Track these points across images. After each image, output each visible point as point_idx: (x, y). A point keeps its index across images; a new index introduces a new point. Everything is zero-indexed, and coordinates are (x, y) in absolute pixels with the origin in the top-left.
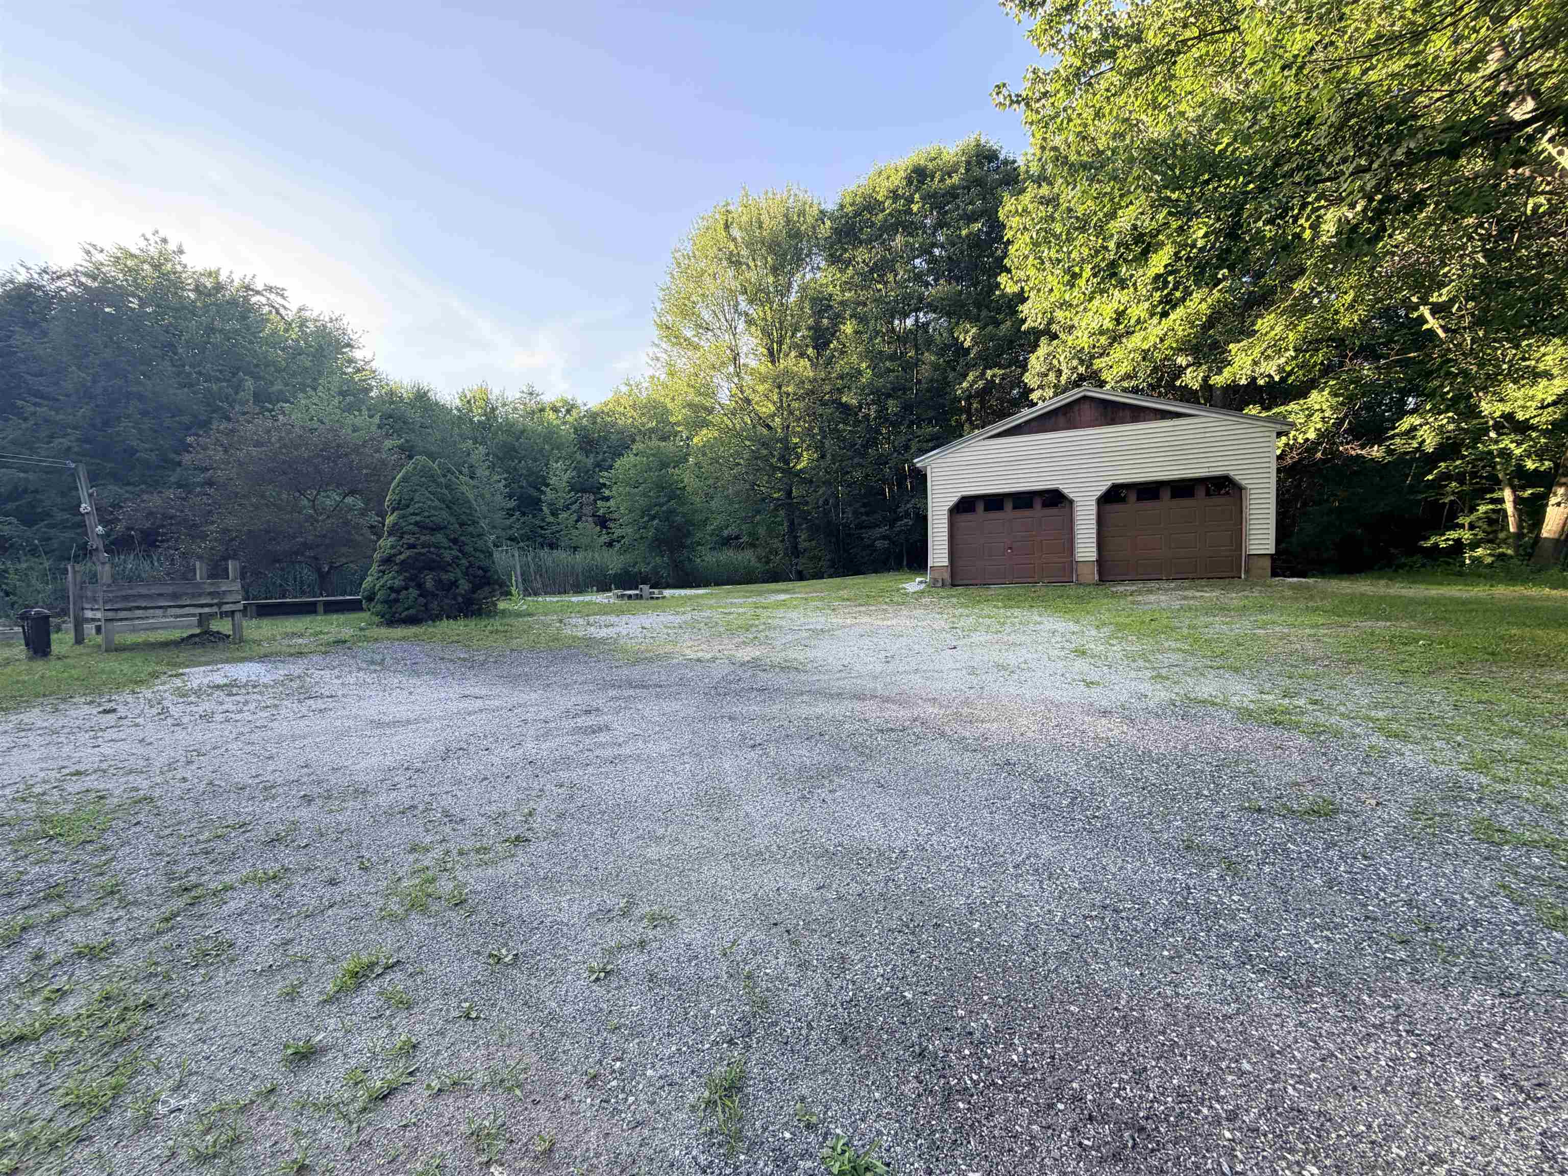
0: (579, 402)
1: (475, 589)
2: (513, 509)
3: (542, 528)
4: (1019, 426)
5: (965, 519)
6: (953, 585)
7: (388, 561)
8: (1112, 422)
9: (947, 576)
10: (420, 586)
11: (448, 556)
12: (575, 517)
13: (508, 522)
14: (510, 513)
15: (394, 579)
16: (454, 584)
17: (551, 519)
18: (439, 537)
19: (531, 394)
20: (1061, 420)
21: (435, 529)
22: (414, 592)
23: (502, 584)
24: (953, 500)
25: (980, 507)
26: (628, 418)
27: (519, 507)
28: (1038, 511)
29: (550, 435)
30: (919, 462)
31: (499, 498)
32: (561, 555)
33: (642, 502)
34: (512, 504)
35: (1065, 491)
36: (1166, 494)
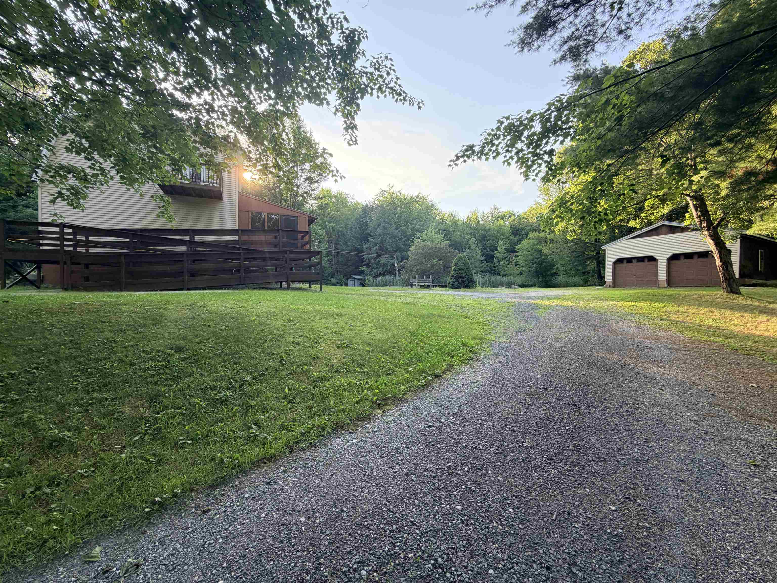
0: (515, 212)
1: (469, 282)
2: (484, 260)
3: (494, 267)
4: (639, 235)
5: (619, 266)
6: (614, 287)
7: (453, 276)
8: (674, 233)
9: (611, 284)
10: (458, 281)
11: (464, 275)
12: (508, 262)
13: (481, 265)
14: (482, 262)
15: (454, 280)
16: (465, 281)
17: (497, 264)
18: (462, 272)
19: (495, 209)
20: (654, 232)
21: (462, 270)
22: (457, 283)
23: (475, 282)
24: (615, 259)
25: (625, 261)
26: (532, 220)
27: (486, 259)
28: (646, 262)
29: (500, 231)
30: (603, 248)
31: (478, 256)
32: (499, 278)
33: (530, 257)
34: (483, 258)
35: (655, 257)
36: (682, 258)
